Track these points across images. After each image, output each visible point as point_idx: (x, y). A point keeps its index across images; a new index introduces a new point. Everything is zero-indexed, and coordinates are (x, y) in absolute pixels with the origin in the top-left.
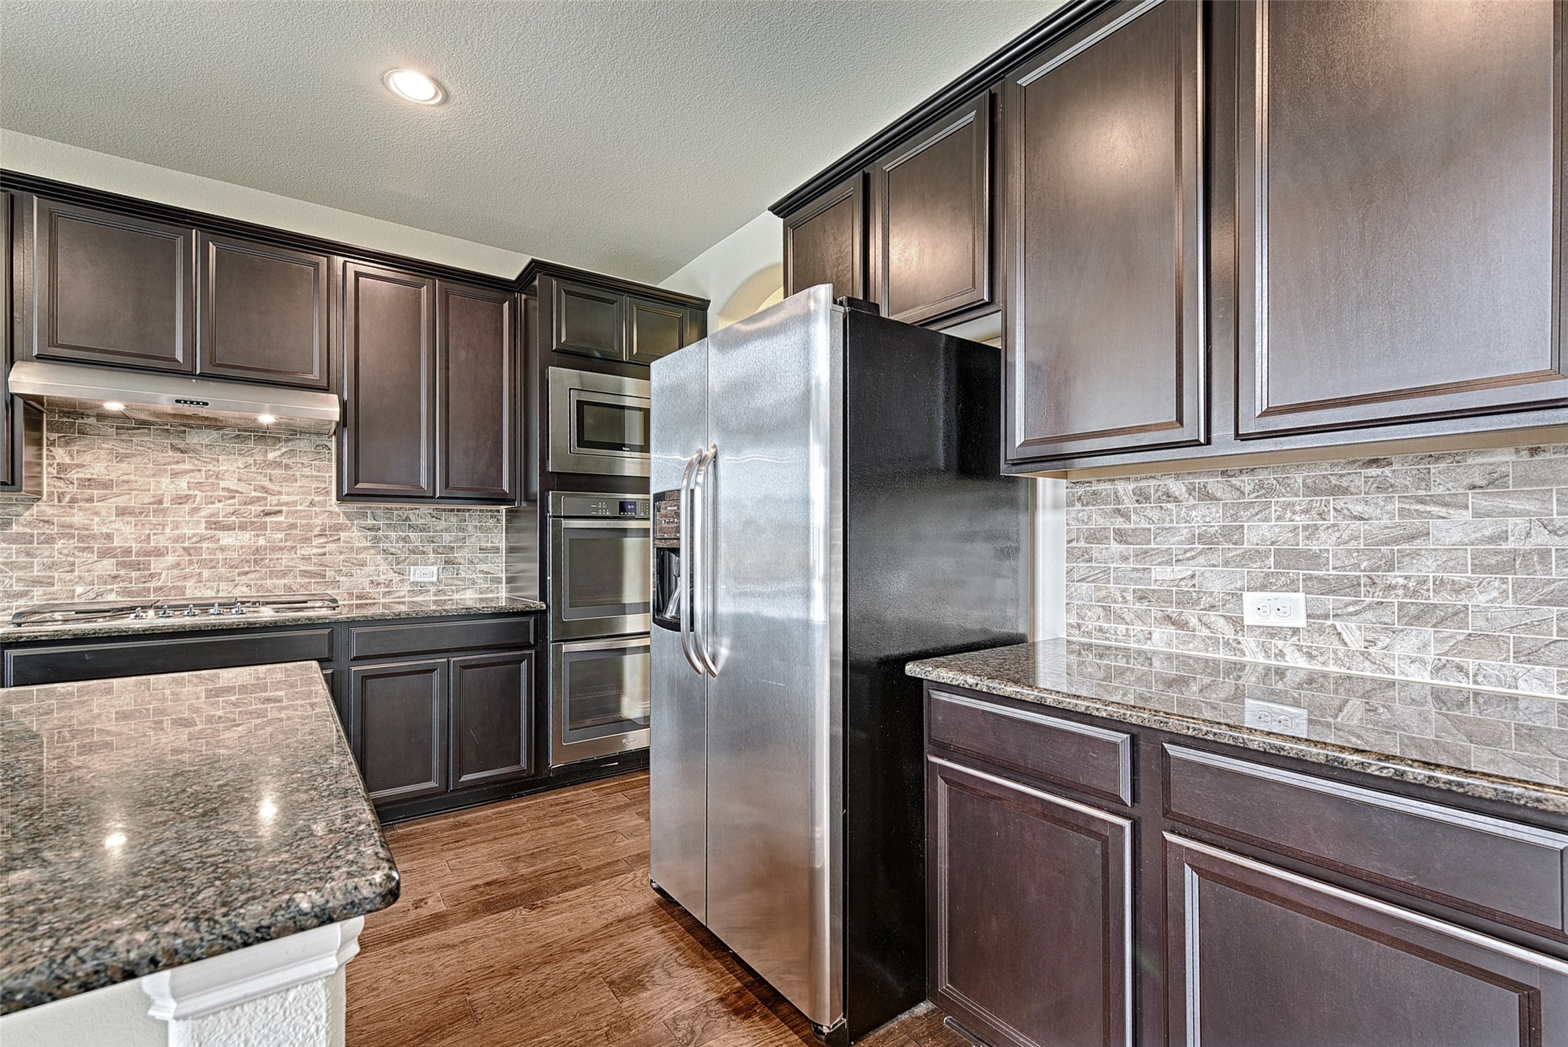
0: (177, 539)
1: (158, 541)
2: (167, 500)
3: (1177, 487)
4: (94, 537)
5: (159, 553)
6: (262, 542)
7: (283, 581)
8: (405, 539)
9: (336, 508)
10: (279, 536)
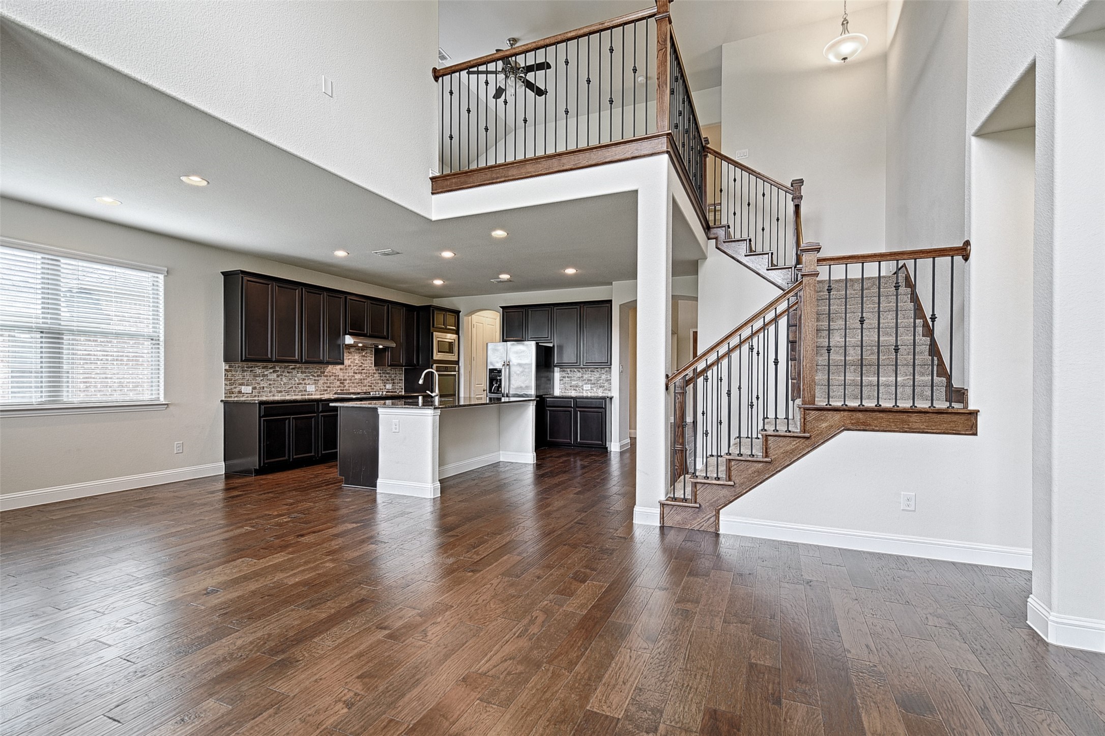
0: (349, 377)
3: (576, 370)
5: (346, 380)
6: (362, 377)
8: (386, 377)
9: (374, 368)
10: (365, 376)
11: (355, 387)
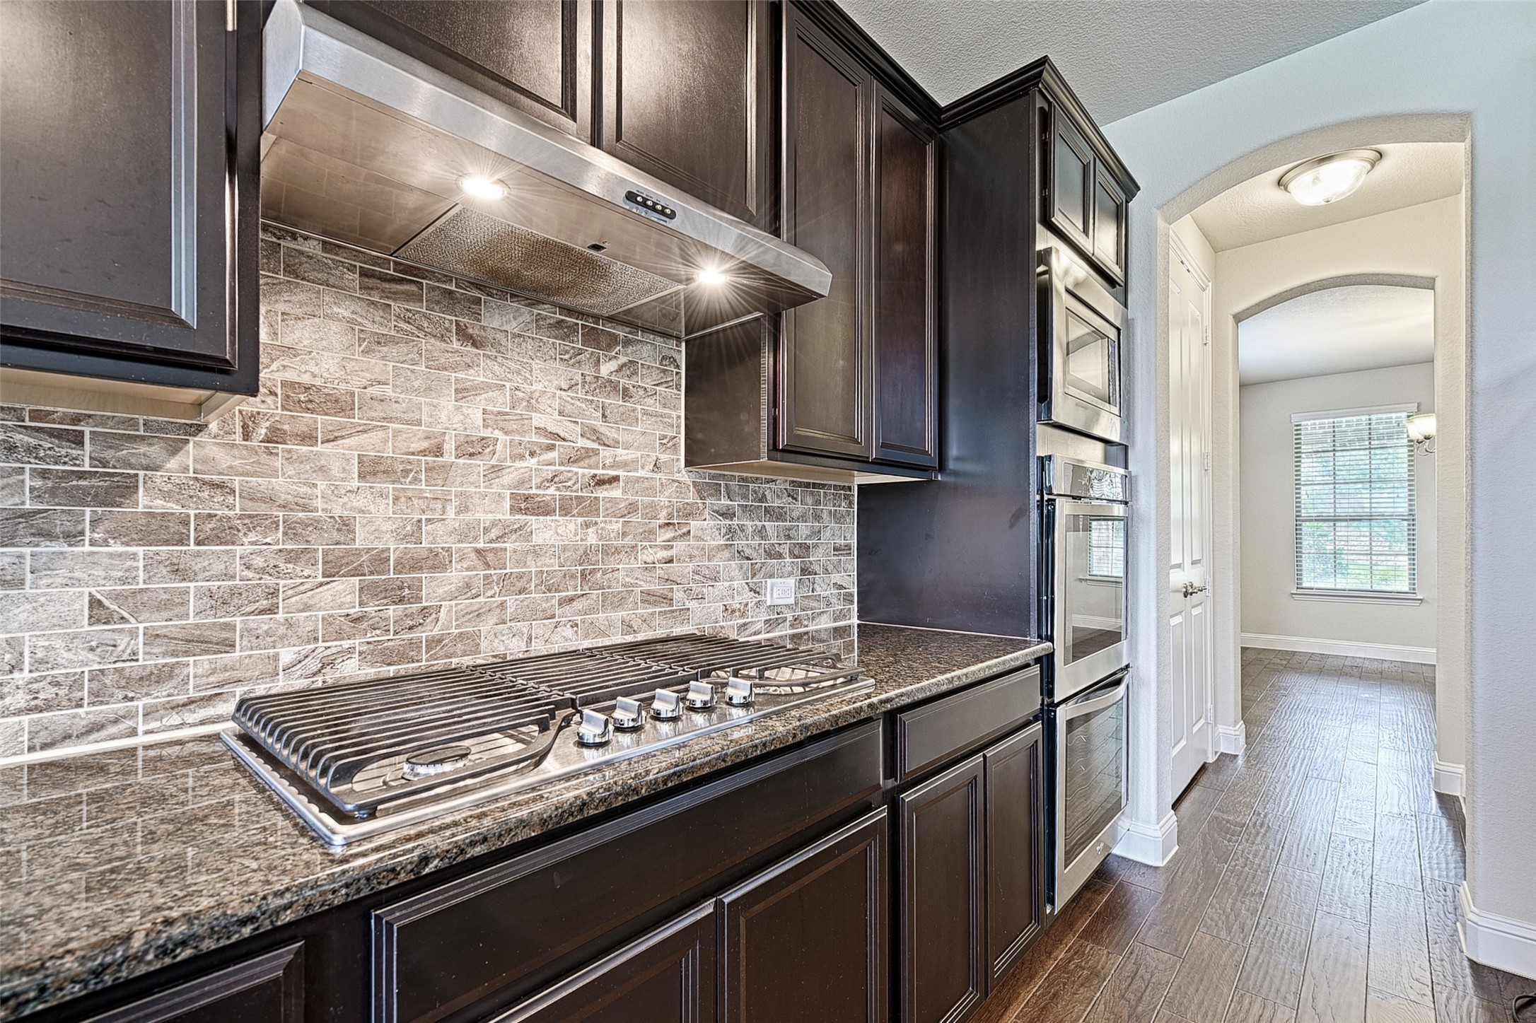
0: (465, 534)
1: (436, 537)
2: (450, 446)
4: (316, 525)
5: (436, 562)
6: (592, 539)
7: (621, 614)
8: (761, 533)
9: (685, 476)
10: (616, 526)
11: (533, 613)
